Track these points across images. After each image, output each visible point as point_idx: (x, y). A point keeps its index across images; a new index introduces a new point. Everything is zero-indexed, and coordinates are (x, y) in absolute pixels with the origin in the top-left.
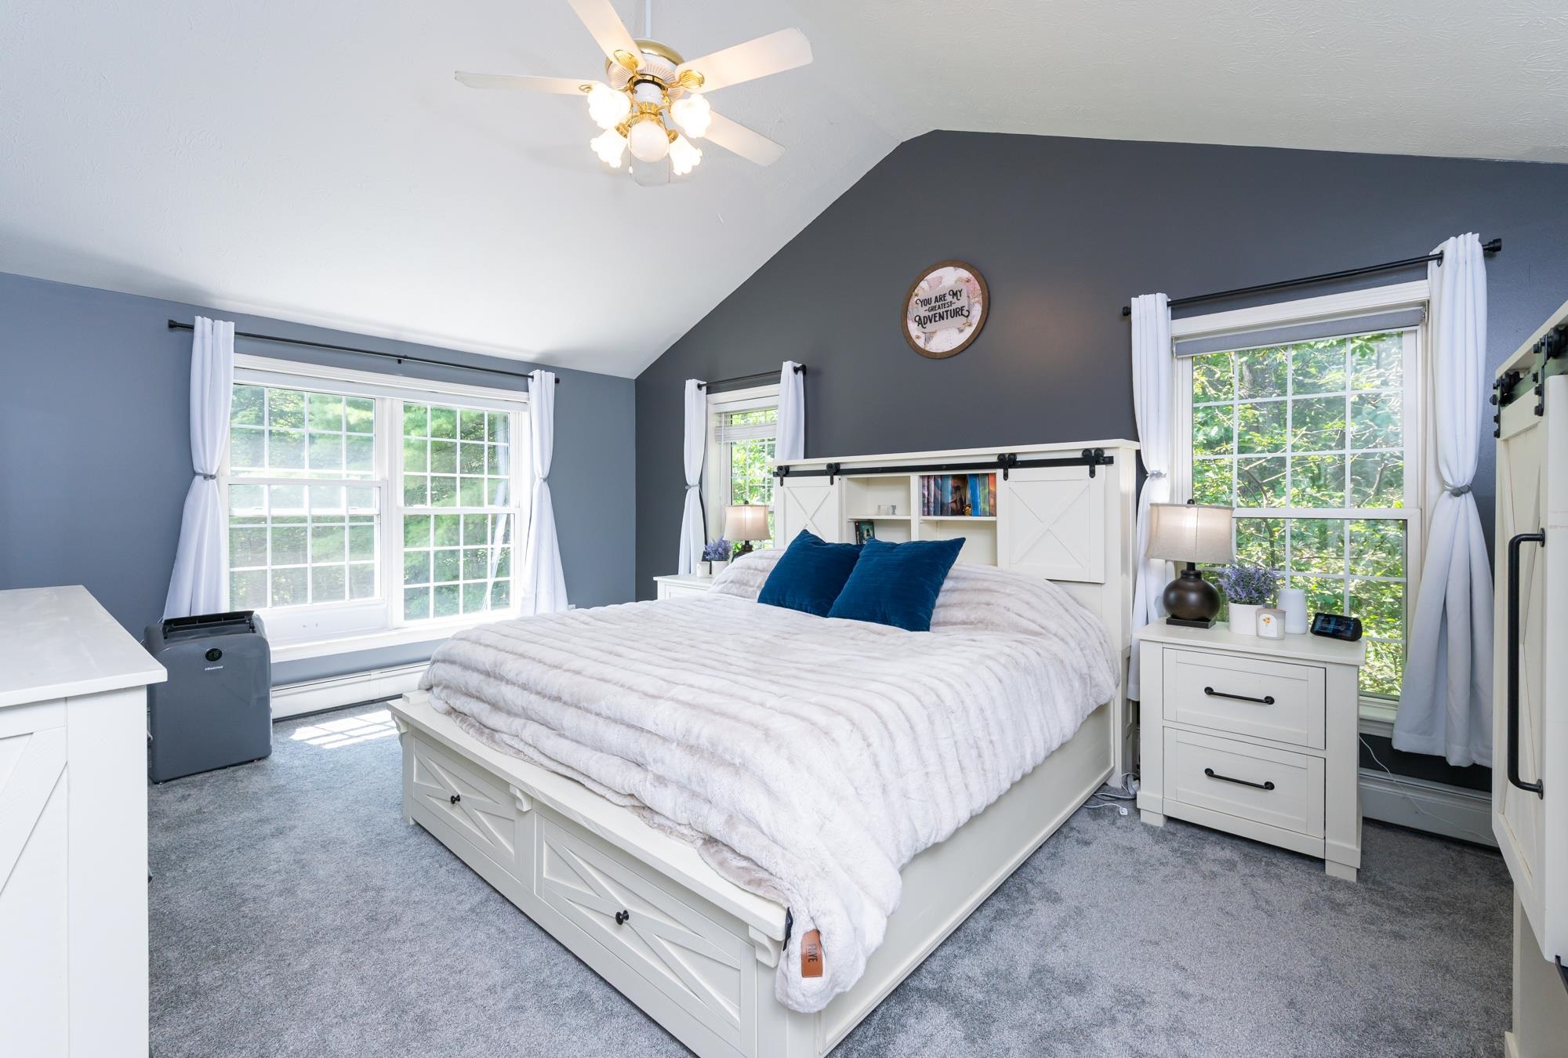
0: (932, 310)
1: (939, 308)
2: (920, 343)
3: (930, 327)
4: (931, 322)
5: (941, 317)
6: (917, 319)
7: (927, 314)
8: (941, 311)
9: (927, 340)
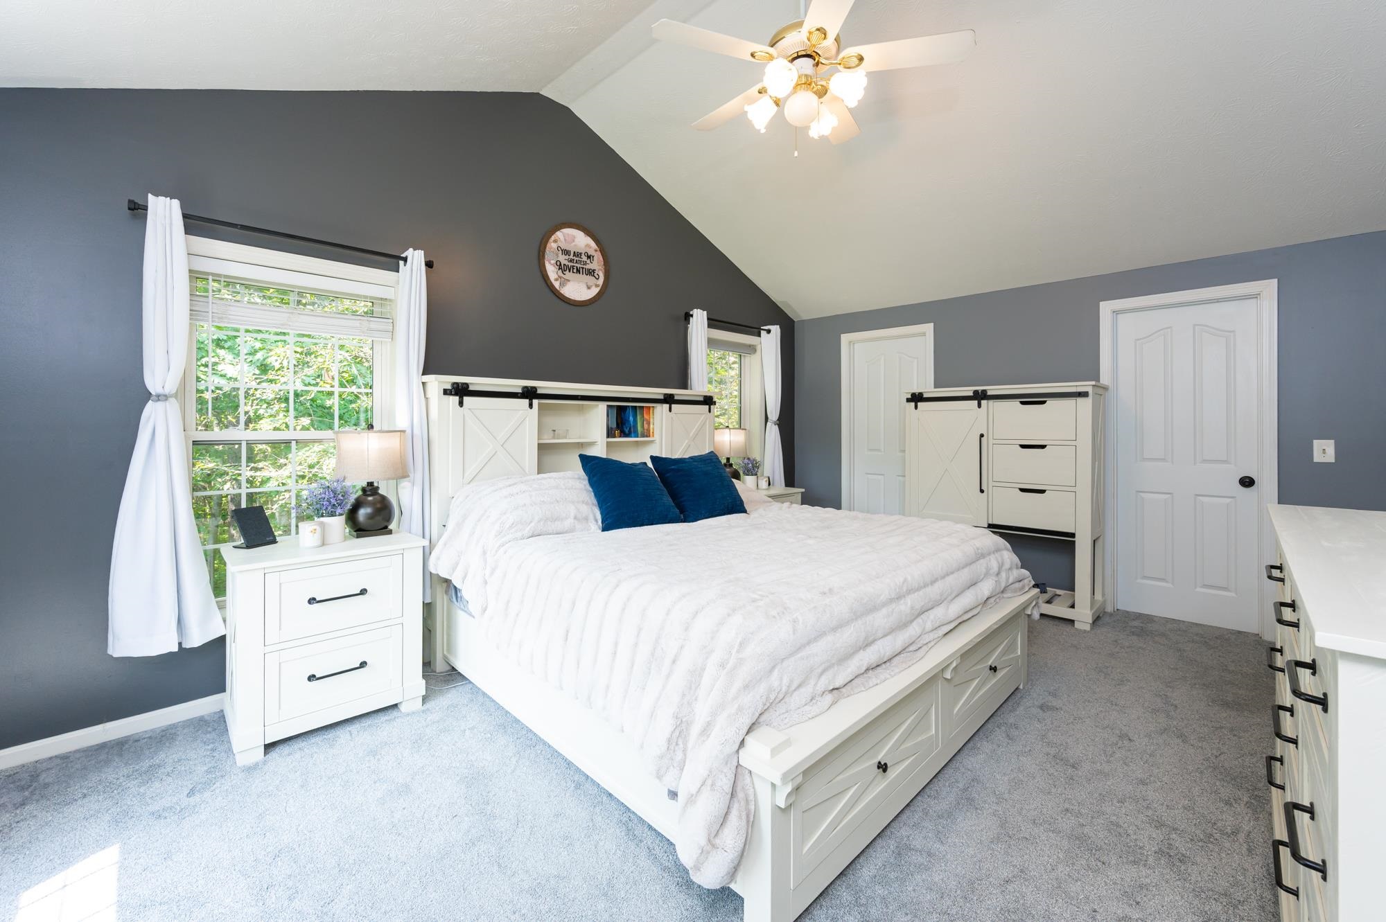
0: (571, 261)
1: (577, 262)
2: (557, 285)
3: (568, 275)
4: (570, 271)
5: (578, 271)
6: (558, 264)
7: (567, 263)
8: (579, 266)
9: (562, 285)
